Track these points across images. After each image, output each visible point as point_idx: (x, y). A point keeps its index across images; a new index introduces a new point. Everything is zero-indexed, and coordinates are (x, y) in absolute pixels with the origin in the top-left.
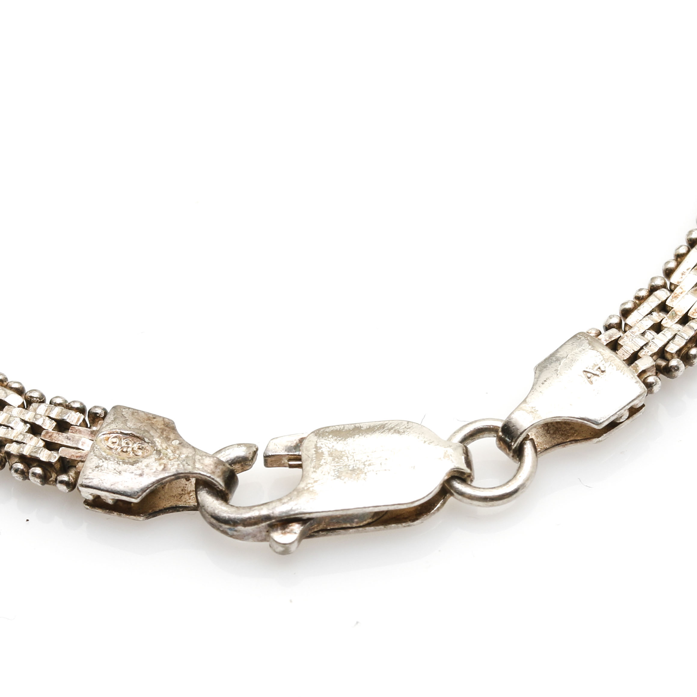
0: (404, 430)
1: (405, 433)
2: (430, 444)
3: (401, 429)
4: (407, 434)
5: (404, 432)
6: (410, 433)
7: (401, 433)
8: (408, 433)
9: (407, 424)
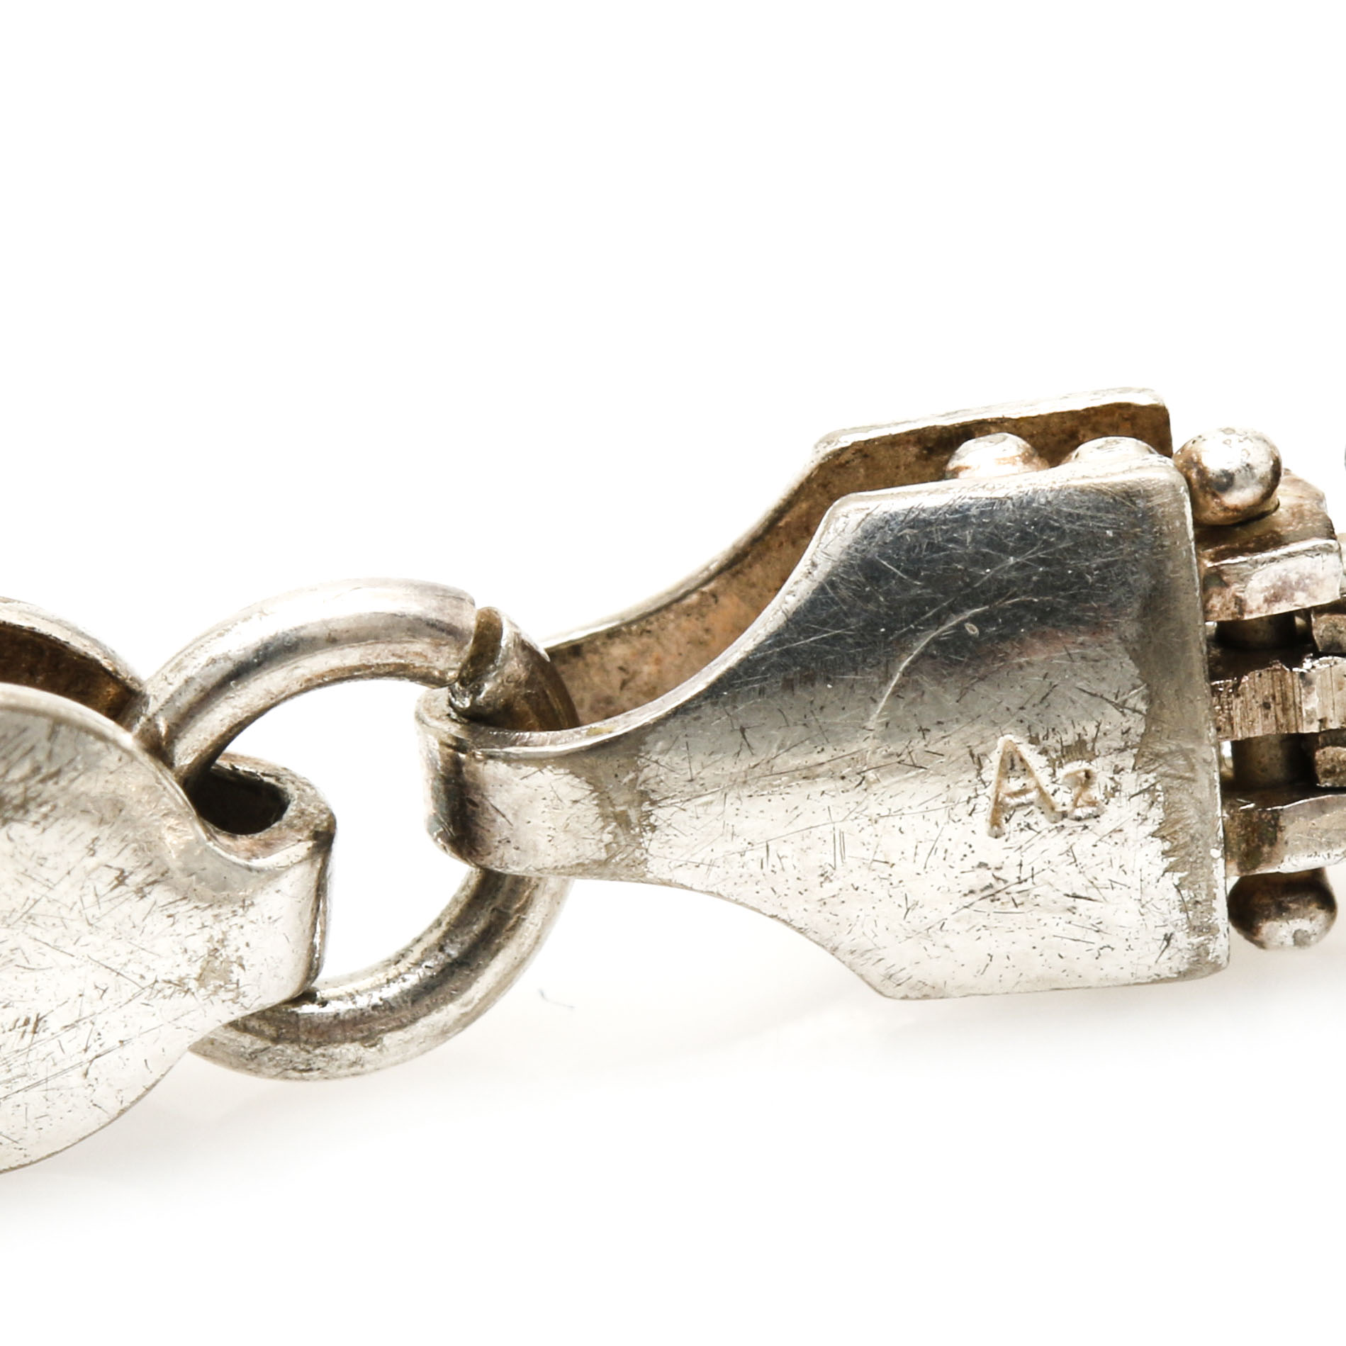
0: (26, 789)
1: (27, 812)
2: (147, 890)
3: (14, 783)
4: (36, 823)
5: (23, 807)
6: (55, 814)
7: (8, 815)
8: (45, 816)
9: (49, 739)
